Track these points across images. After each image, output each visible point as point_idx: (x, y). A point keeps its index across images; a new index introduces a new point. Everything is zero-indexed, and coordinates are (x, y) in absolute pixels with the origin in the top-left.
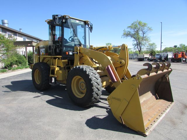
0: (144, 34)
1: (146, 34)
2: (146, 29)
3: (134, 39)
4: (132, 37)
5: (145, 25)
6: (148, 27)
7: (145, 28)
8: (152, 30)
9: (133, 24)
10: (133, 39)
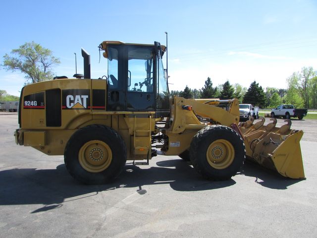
0: (45, 67)
1: (49, 68)
2: (48, 60)
3: (27, 75)
4: (23, 70)
5: (47, 52)
6: (53, 57)
7: (48, 57)
8: (59, 62)
9: (23, 47)
10: (25, 75)
